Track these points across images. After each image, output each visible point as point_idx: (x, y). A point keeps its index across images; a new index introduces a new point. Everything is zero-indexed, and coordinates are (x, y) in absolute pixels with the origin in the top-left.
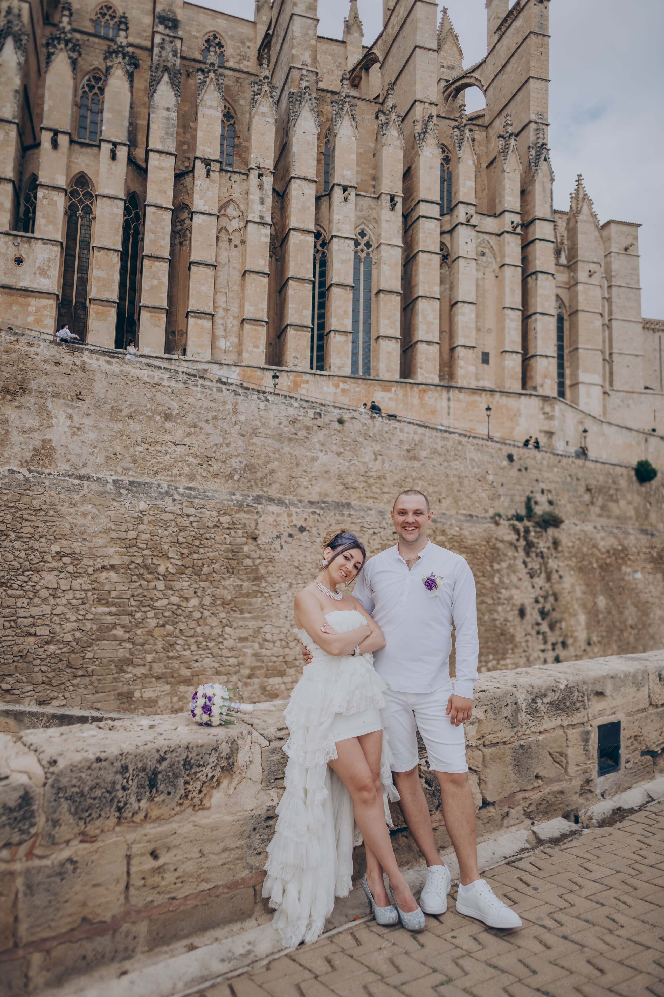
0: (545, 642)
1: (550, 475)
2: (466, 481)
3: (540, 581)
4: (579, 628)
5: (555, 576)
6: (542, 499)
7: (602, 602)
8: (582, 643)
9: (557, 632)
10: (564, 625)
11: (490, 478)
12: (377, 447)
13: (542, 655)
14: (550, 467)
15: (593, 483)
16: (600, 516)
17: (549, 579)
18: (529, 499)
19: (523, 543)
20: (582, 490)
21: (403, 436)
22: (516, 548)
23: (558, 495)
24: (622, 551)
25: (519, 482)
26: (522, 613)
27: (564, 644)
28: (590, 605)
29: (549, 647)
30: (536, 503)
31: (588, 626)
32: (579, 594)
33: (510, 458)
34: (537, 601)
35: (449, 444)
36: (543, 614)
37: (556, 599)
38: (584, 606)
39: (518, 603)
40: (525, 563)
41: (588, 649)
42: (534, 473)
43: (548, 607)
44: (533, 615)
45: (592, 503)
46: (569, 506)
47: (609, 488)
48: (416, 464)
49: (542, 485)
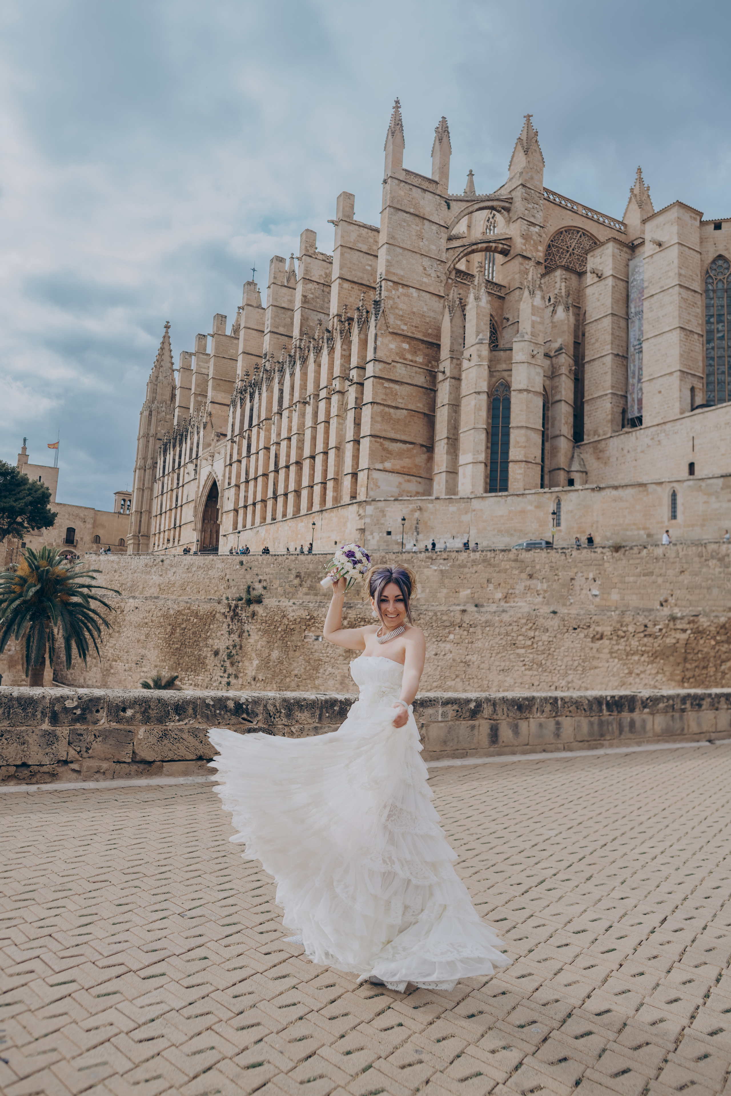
0: (225, 671)
1: (267, 570)
2: (213, 581)
3: (235, 637)
4: (250, 668)
5: (246, 634)
6: (258, 586)
7: (275, 654)
8: (249, 679)
9: (235, 667)
10: (241, 664)
11: (228, 577)
12: (175, 569)
13: (220, 679)
14: (268, 565)
15: (303, 571)
16: (307, 594)
17: (240, 636)
18: (249, 587)
19: (232, 613)
20: (292, 577)
21: (185, 562)
22: (226, 617)
23: (271, 582)
24: (310, 620)
25: (244, 577)
26: (216, 653)
27: (236, 677)
28: (266, 654)
29: (226, 675)
30: (254, 589)
31: (259, 668)
32: (259, 647)
33: (241, 563)
34: (228, 648)
35: (207, 562)
36: (230, 656)
37: (241, 648)
38: (259, 655)
39: (215, 647)
40: (229, 625)
41: (253, 682)
42: (255, 570)
43: (234, 652)
44: (223, 655)
45: (301, 585)
46: (279, 589)
47: (319, 573)
48: (191, 575)
49: (260, 577)
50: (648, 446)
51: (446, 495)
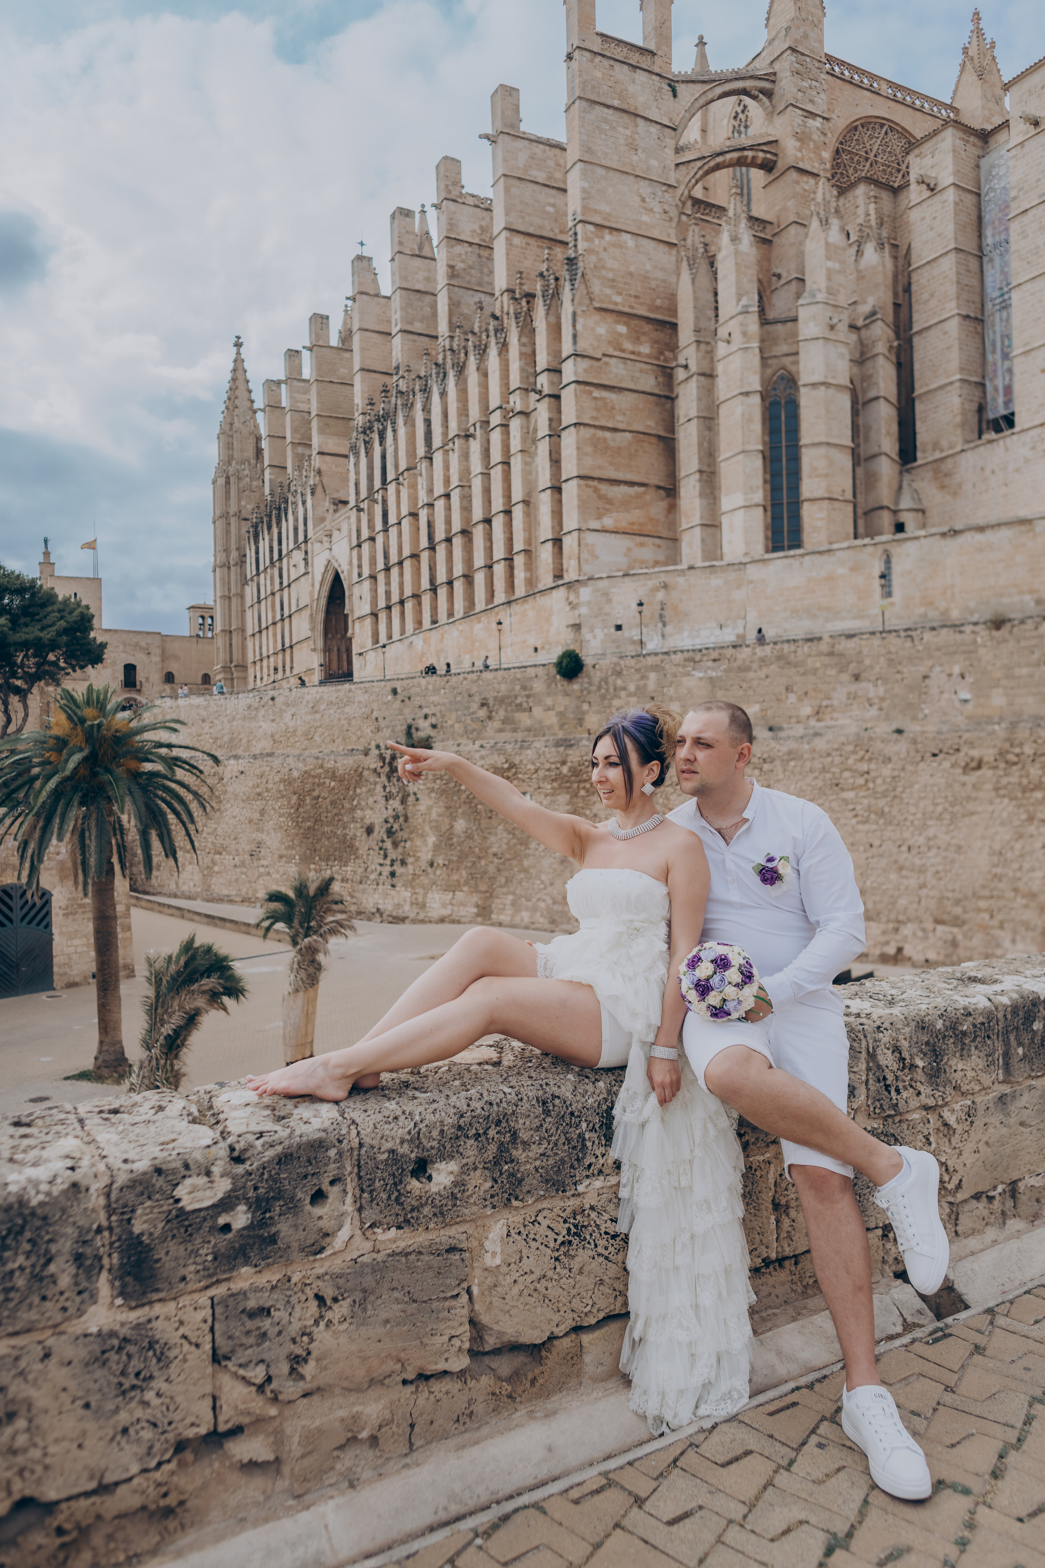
0: (386, 856)
1: (435, 699)
2: (353, 722)
3: (395, 803)
4: (424, 849)
5: (411, 799)
6: (424, 725)
7: (460, 825)
8: (424, 865)
9: (400, 850)
10: (408, 844)
11: (375, 714)
12: (293, 710)
13: (379, 868)
14: (436, 691)
15: (490, 695)
16: (500, 731)
17: (403, 801)
18: (410, 727)
19: (387, 769)
20: (475, 706)
21: (308, 697)
22: (379, 775)
23: (443, 716)
24: (509, 769)
25: (401, 712)
26: (369, 830)
27: (403, 863)
28: (444, 828)
29: (388, 862)
30: (417, 729)
31: (437, 848)
32: (434, 816)
33: (395, 692)
34: (386, 821)
35: (341, 694)
36: (390, 832)
37: (406, 819)
38: (436, 828)
39: (368, 822)
40: (385, 787)
41: (430, 870)
42: (417, 701)
43: (396, 827)
44: (380, 832)
45: (490, 718)
46: (457, 726)
47: (516, 697)
48: (318, 716)
49: (426, 711)
50: (1027, 461)
51: (704, 560)
